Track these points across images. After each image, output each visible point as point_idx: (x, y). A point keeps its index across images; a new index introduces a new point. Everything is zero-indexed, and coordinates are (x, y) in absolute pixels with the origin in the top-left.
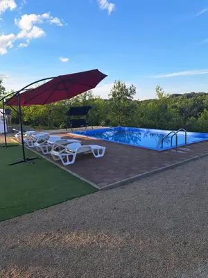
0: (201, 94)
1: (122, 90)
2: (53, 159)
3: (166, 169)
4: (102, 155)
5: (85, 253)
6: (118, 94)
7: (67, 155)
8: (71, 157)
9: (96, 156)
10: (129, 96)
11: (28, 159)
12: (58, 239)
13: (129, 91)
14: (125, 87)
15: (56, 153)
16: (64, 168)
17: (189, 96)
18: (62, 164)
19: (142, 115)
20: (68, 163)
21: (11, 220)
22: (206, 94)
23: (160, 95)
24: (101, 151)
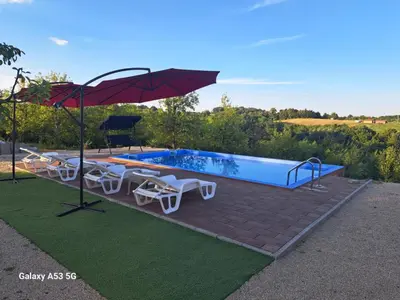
4: (212, 196)
7: (169, 197)
9: (205, 198)
10: (189, 105)
13: (190, 98)
24: (210, 188)
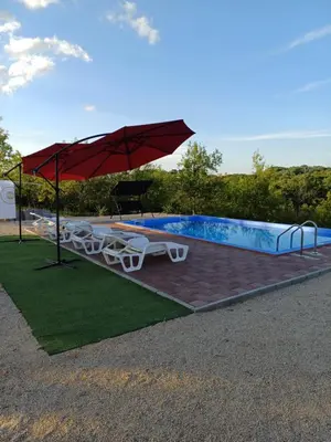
0: (319, 169)
1: (200, 157)
2: (105, 262)
3: (292, 283)
4: (183, 258)
5: (199, 406)
6: (195, 163)
7: (131, 256)
8: (136, 260)
9: (174, 260)
10: (211, 167)
11: (64, 261)
12: (151, 384)
13: (212, 159)
14: (204, 152)
15: (113, 253)
16: (127, 277)
17: (298, 171)
18: (122, 270)
19: (229, 198)
20: (132, 269)
21: (67, 353)
22: (325, 169)
23: (259, 167)
24: (181, 251)
